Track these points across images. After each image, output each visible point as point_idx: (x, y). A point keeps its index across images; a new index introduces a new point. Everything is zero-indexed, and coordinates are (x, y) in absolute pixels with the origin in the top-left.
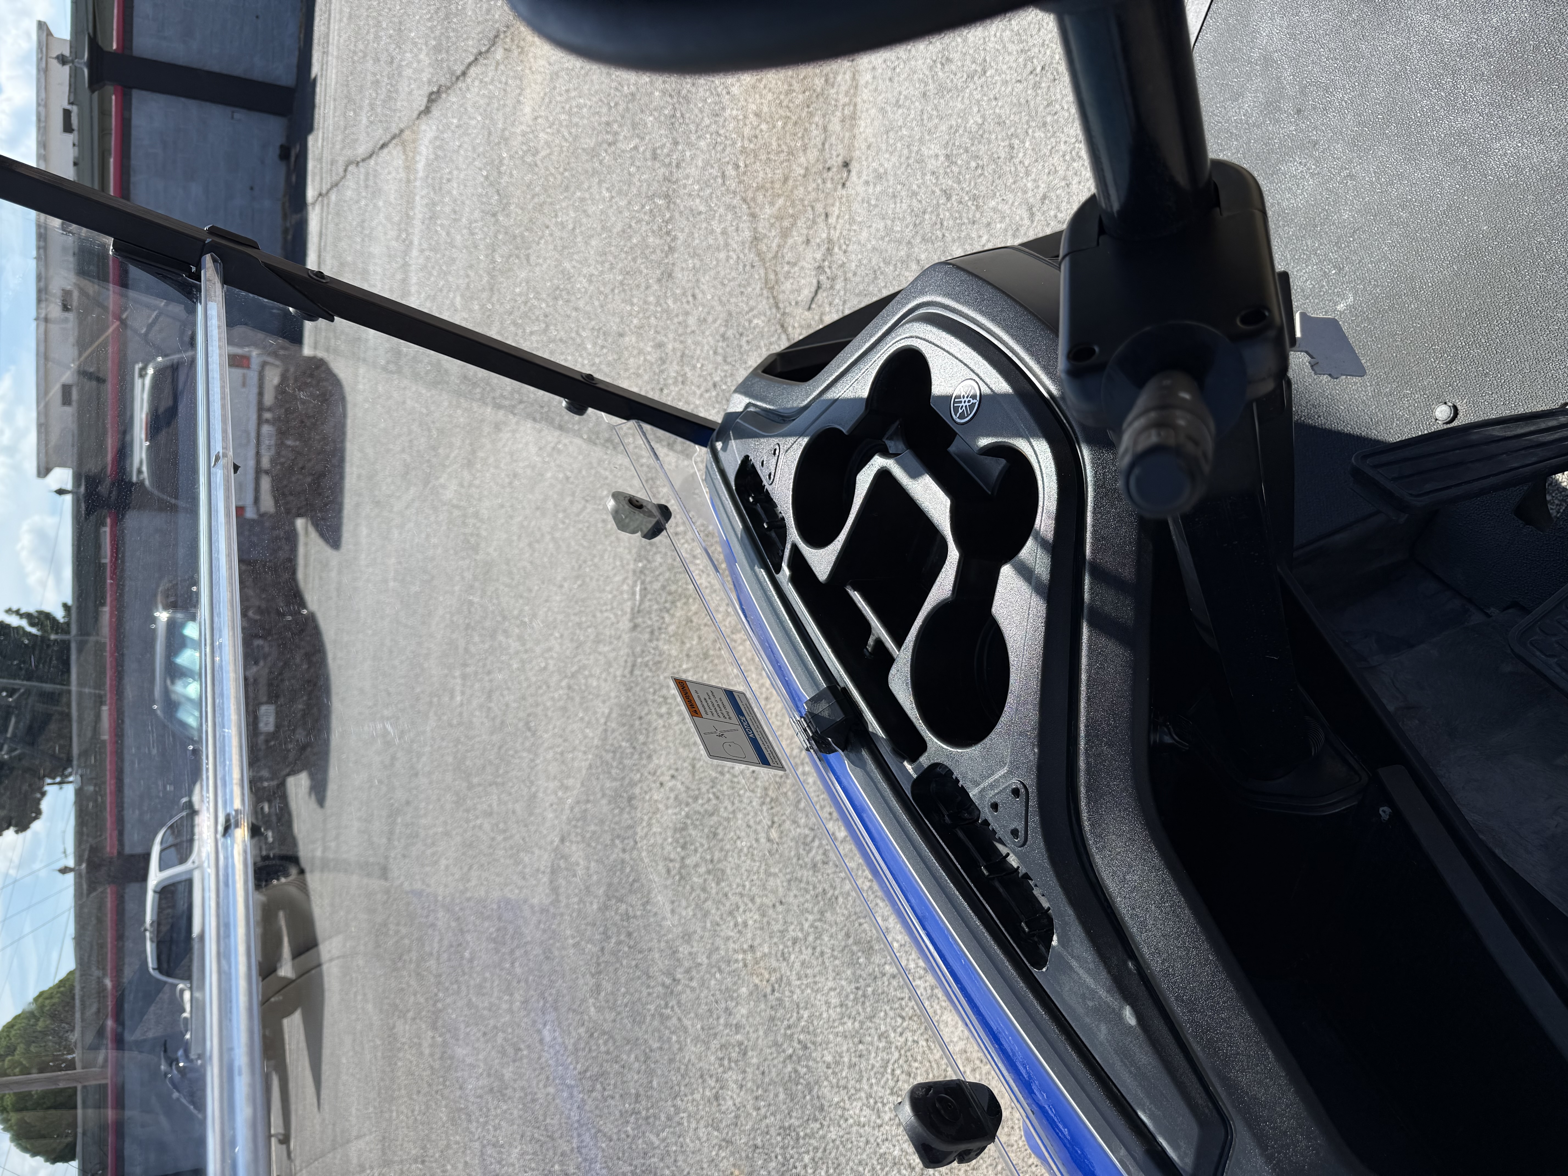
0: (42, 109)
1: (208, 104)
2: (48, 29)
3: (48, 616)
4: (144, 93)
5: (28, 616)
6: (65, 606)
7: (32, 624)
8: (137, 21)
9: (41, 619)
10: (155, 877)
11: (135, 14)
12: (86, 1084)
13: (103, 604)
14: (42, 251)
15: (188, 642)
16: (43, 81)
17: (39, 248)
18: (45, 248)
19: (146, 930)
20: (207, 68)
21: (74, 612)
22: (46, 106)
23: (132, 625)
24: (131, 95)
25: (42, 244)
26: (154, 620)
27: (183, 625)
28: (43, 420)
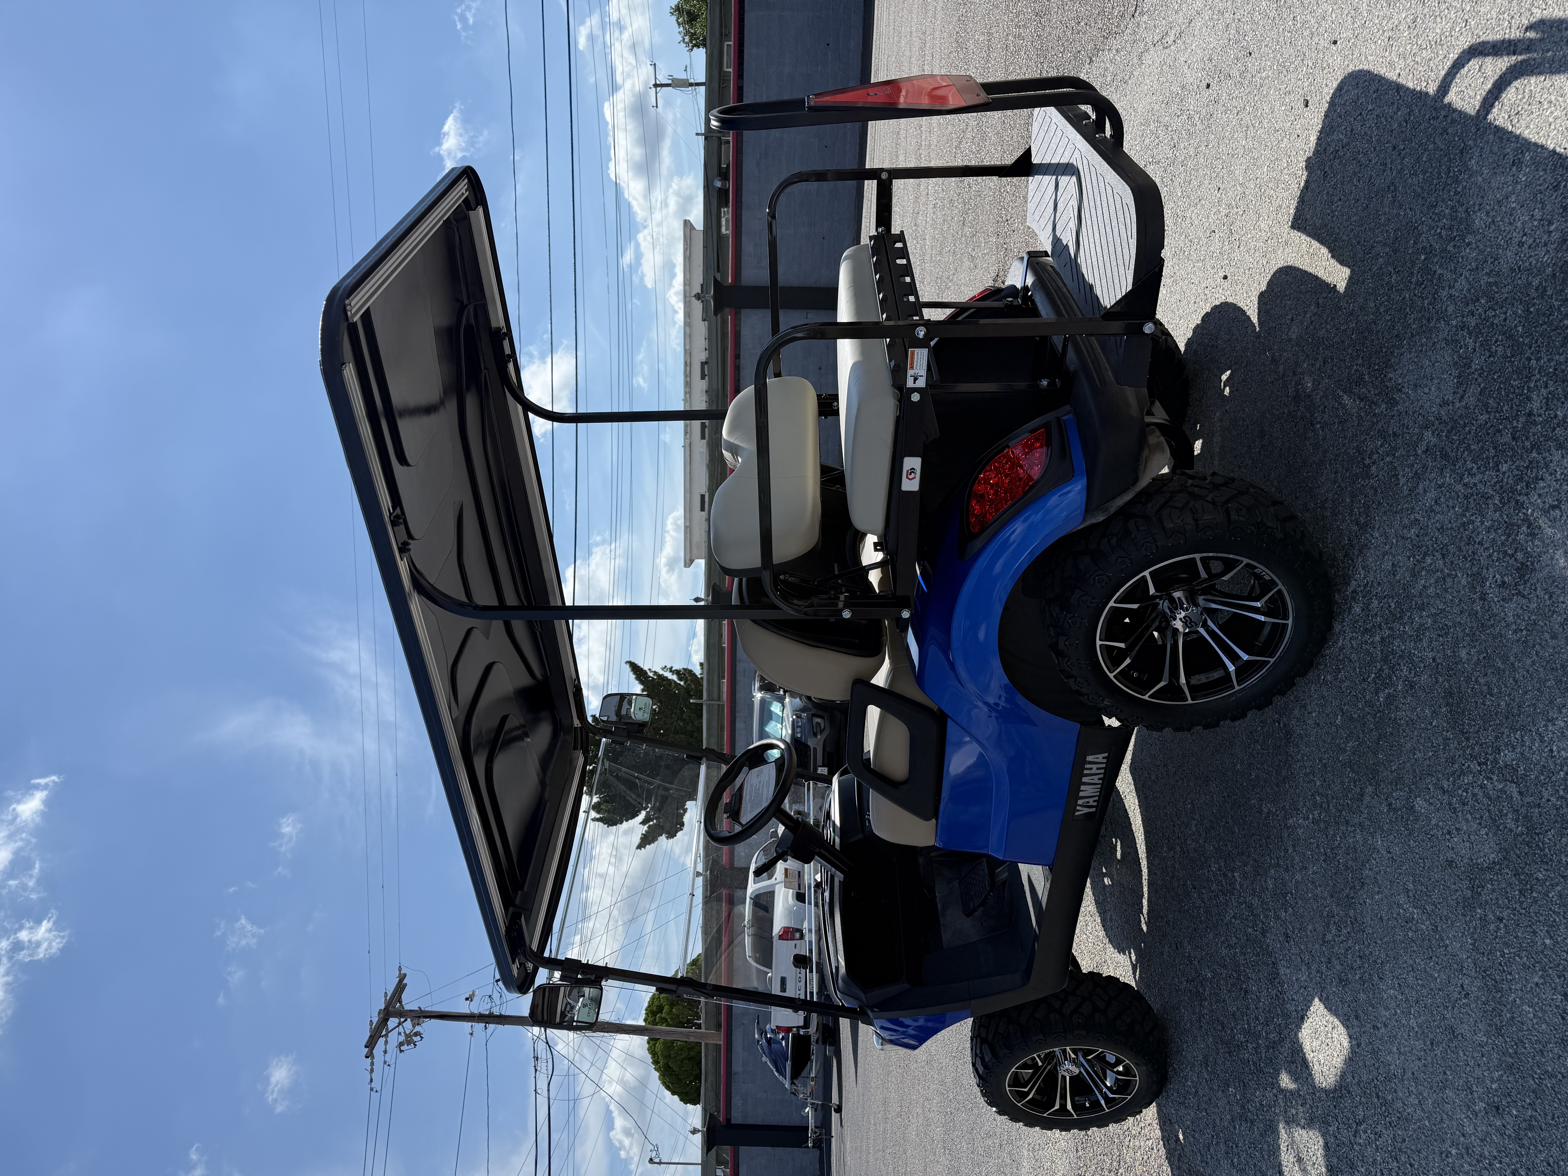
0: (687, 287)
1: (790, 310)
2: (691, 224)
3: (690, 672)
4: (748, 310)
5: (677, 672)
6: (701, 664)
7: (680, 679)
8: (744, 258)
9: (686, 674)
10: (753, 887)
11: (742, 254)
12: (708, 1042)
13: (723, 678)
14: (688, 395)
15: (774, 717)
16: (688, 265)
17: (686, 393)
18: (690, 393)
19: (745, 926)
20: (789, 285)
21: (705, 666)
22: (690, 284)
23: (740, 695)
24: (740, 313)
25: (688, 390)
26: (753, 697)
27: (770, 704)
28: (688, 524)
